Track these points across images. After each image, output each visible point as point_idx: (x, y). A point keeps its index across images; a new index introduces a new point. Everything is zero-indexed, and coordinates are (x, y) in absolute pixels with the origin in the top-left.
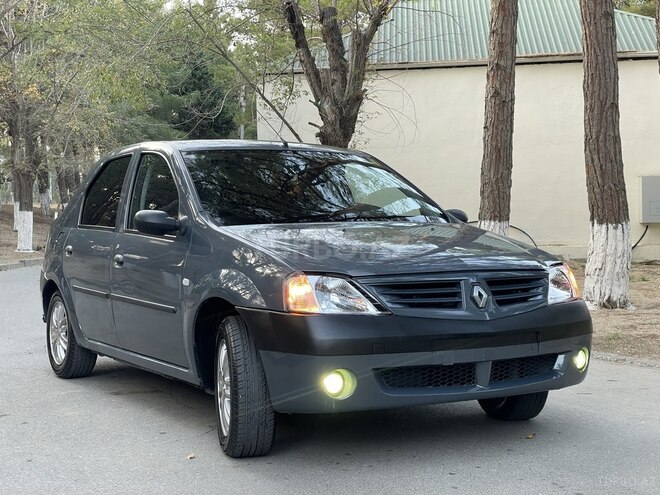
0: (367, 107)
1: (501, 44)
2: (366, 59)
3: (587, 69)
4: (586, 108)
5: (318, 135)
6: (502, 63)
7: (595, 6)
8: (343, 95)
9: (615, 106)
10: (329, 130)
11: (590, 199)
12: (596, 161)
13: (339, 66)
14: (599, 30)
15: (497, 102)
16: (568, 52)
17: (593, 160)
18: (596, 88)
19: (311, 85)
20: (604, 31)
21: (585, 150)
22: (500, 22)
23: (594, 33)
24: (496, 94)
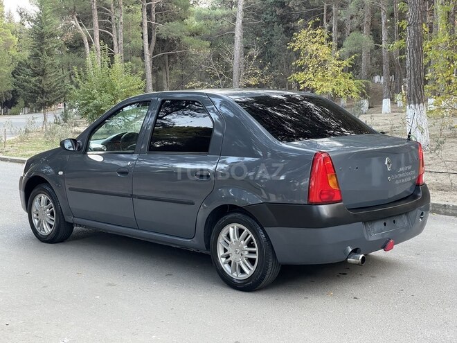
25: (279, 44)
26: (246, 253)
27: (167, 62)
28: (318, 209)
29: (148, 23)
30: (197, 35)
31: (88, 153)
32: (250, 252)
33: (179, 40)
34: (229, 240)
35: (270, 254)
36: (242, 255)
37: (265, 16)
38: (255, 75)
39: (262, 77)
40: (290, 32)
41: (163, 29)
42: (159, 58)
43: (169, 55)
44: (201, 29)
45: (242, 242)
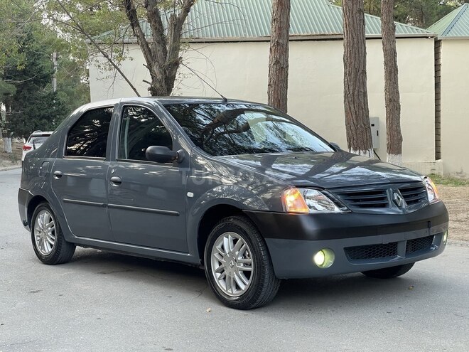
0: (181, 69)
1: (280, 28)
2: (180, 36)
3: (346, 47)
4: (345, 74)
5: (149, 89)
6: (281, 41)
7: (353, 5)
8: (165, 61)
9: (364, 72)
10: (158, 85)
11: (348, 134)
12: (352, 108)
13: (162, 40)
14: (355, 21)
15: (278, 68)
16: (306, 34)
17: (350, 108)
18: (353, 60)
19: (145, 54)
20: (358, 22)
21: (345, 101)
22: (279, 13)
23: (351, 23)
24: (277, 62)
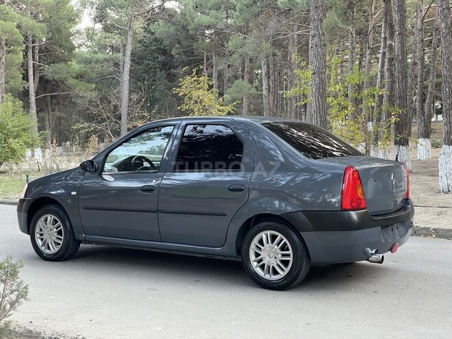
25: (162, 89)
26: (280, 255)
27: (50, 104)
28: (349, 214)
29: (33, 64)
30: (81, 77)
31: (103, 173)
32: (283, 255)
33: (63, 82)
34: (263, 245)
35: (305, 255)
36: (275, 258)
37: (148, 62)
38: (143, 117)
39: (150, 120)
40: (172, 78)
41: (49, 71)
42: (41, 99)
43: (51, 97)
44: (85, 72)
45: (276, 247)
